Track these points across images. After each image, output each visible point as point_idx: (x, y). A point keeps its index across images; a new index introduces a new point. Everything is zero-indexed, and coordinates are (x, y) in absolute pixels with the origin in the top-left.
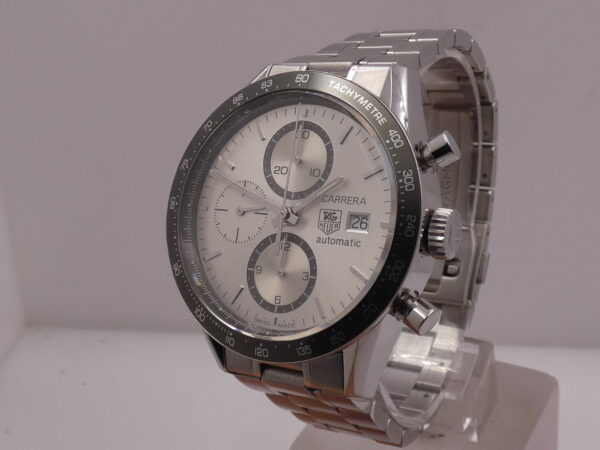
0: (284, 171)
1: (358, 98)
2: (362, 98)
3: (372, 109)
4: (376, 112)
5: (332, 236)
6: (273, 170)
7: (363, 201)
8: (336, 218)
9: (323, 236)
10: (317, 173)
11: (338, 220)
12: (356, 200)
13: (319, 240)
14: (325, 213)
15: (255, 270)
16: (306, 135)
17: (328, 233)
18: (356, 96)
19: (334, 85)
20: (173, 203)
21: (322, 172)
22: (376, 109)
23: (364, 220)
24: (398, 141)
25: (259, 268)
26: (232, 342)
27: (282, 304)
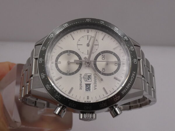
0: (103, 58)
2: (130, 84)
3: (127, 88)
4: (125, 90)
5: (83, 79)
6: (103, 54)
7: (95, 89)
8: (89, 80)
9: (82, 76)
10: (104, 70)
12: (96, 86)
13: (81, 75)
14: (90, 76)
16: (116, 65)
17: (84, 77)
18: (131, 82)
19: (134, 73)
20: (88, 20)
21: (104, 72)
22: (127, 90)
24: (116, 99)
25: (69, 54)
26: (43, 49)
27: (58, 64)
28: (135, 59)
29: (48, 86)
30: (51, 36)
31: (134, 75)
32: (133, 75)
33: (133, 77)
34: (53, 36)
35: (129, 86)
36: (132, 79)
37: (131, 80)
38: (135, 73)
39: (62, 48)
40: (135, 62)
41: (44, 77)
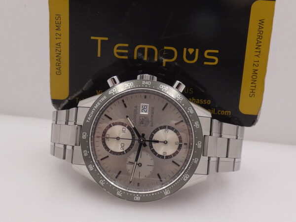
0: (123, 145)
3: (100, 102)
5: (150, 120)
6: (122, 151)
9: (150, 123)
10: (124, 130)
11: (143, 118)
13: (152, 126)
14: (141, 124)
15: (165, 155)
16: (108, 136)
17: (149, 122)
18: (94, 109)
19: (88, 120)
21: (123, 127)
23: (143, 107)
24: (113, 90)
25: (164, 153)
26: (196, 160)
27: (178, 141)
28: (84, 138)
29: (191, 112)
30: (186, 177)
32: (89, 119)
34: (184, 177)
35: (97, 105)
37: (93, 112)
39: (173, 162)
40: (84, 134)
41: (196, 123)
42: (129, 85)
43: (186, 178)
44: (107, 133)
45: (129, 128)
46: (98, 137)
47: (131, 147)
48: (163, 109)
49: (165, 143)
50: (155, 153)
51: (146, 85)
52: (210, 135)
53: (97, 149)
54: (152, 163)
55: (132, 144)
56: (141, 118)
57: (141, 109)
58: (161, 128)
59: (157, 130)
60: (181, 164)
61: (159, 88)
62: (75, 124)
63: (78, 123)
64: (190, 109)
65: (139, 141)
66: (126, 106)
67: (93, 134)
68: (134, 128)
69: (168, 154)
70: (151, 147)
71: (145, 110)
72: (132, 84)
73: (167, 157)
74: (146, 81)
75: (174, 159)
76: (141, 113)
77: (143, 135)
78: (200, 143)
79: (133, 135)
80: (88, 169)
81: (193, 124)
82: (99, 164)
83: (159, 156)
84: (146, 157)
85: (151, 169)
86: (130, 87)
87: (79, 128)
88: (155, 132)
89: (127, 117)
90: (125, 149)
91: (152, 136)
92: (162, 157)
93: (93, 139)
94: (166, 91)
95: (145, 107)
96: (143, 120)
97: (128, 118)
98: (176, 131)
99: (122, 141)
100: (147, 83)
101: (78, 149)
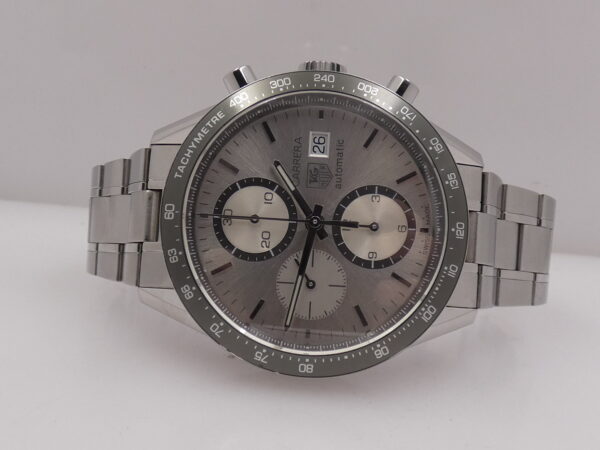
0: (266, 235)
1: (195, 143)
2: (196, 139)
3: (208, 127)
4: (211, 123)
5: (334, 172)
6: (266, 250)
7: (298, 140)
9: (334, 181)
10: (269, 197)
11: (317, 167)
12: (297, 149)
13: (339, 186)
14: (311, 181)
15: (373, 260)
16: (228, 213)
17: (331, 177)
18: (193, 146)
19: (180, 173)
21: (267, 190)
22: (208, 124)
23: (316, 140)
25: (371, 255)
26: (454, 268)
27: (405, 223)
28: (169, 218)
29: (437, 149)
30: (430, 313)
31: (179, 168)
32: (181, 169)
33: (185, 161)
34: (423, 312)
35: (199, 134)
36: (188, 155)
37: (190, 151)
38: (176, 175)
40: (170, 208)
41: (450, 177)
42: (280, 83)
43: (427, 315)
44: (226, 207)
45: (282, 193)
46: (205, 216)
47: (287, 240)
48: (366, 145)
49: (373, 228)
50: (349, 255)
51: (323, 82)
52: (482, 211)
53: (202, 246)
54: (340, 279)
55: (290, 233)
56: (312, 167)
57: (311, 144)
58: (363, 191)
59: (352, 196)
60: (414, 281)
61: (357, 90)
62: (145, 187)
63: (152, 184)
64: (434, 141)
65: (309, 223)
66: (272, 139)
67: (193, 207)
68: (295, 193)
69: (381, 256)
70: (338, 239)
71: (321, 147)
72: (287, 82)
73: (380, 264)
74: (322, 73)
75: (396, 268)
76: (311, 155)
77: (319, 209)
78: (460, 226)
79: (291, 209)
80: (181, 296)
81: (444, 178)
82: (206, 283)
83: (359, 261)
84: (324, 266)
85: (339, 294)
86: (284, 87)
87: (155, 196)
88: (347, 201)
89: (277, 164)
90: (273, 245)
91: (340, 211)
92: (366, 264)
93: (192, 222)
94: (375, 97)
95: (322, 141)
96: (318, 172)
97: (279, 168)
98: (400, 199)
99: (264, 225)
100: (326, 78)
101: (154, 249)
